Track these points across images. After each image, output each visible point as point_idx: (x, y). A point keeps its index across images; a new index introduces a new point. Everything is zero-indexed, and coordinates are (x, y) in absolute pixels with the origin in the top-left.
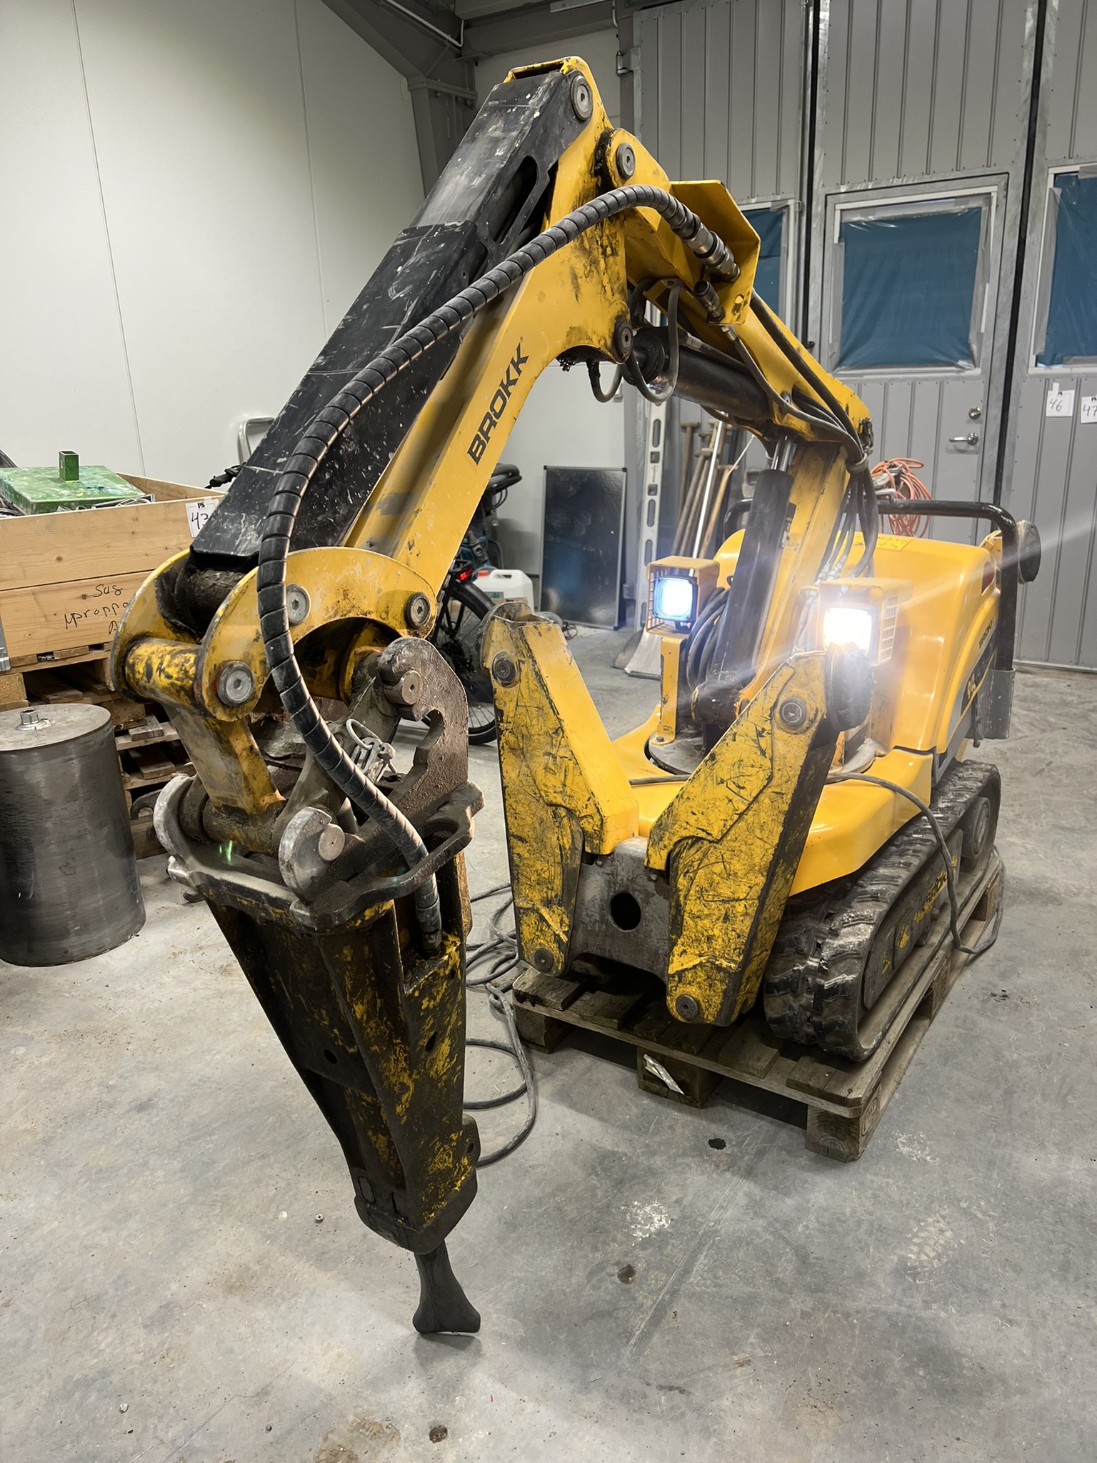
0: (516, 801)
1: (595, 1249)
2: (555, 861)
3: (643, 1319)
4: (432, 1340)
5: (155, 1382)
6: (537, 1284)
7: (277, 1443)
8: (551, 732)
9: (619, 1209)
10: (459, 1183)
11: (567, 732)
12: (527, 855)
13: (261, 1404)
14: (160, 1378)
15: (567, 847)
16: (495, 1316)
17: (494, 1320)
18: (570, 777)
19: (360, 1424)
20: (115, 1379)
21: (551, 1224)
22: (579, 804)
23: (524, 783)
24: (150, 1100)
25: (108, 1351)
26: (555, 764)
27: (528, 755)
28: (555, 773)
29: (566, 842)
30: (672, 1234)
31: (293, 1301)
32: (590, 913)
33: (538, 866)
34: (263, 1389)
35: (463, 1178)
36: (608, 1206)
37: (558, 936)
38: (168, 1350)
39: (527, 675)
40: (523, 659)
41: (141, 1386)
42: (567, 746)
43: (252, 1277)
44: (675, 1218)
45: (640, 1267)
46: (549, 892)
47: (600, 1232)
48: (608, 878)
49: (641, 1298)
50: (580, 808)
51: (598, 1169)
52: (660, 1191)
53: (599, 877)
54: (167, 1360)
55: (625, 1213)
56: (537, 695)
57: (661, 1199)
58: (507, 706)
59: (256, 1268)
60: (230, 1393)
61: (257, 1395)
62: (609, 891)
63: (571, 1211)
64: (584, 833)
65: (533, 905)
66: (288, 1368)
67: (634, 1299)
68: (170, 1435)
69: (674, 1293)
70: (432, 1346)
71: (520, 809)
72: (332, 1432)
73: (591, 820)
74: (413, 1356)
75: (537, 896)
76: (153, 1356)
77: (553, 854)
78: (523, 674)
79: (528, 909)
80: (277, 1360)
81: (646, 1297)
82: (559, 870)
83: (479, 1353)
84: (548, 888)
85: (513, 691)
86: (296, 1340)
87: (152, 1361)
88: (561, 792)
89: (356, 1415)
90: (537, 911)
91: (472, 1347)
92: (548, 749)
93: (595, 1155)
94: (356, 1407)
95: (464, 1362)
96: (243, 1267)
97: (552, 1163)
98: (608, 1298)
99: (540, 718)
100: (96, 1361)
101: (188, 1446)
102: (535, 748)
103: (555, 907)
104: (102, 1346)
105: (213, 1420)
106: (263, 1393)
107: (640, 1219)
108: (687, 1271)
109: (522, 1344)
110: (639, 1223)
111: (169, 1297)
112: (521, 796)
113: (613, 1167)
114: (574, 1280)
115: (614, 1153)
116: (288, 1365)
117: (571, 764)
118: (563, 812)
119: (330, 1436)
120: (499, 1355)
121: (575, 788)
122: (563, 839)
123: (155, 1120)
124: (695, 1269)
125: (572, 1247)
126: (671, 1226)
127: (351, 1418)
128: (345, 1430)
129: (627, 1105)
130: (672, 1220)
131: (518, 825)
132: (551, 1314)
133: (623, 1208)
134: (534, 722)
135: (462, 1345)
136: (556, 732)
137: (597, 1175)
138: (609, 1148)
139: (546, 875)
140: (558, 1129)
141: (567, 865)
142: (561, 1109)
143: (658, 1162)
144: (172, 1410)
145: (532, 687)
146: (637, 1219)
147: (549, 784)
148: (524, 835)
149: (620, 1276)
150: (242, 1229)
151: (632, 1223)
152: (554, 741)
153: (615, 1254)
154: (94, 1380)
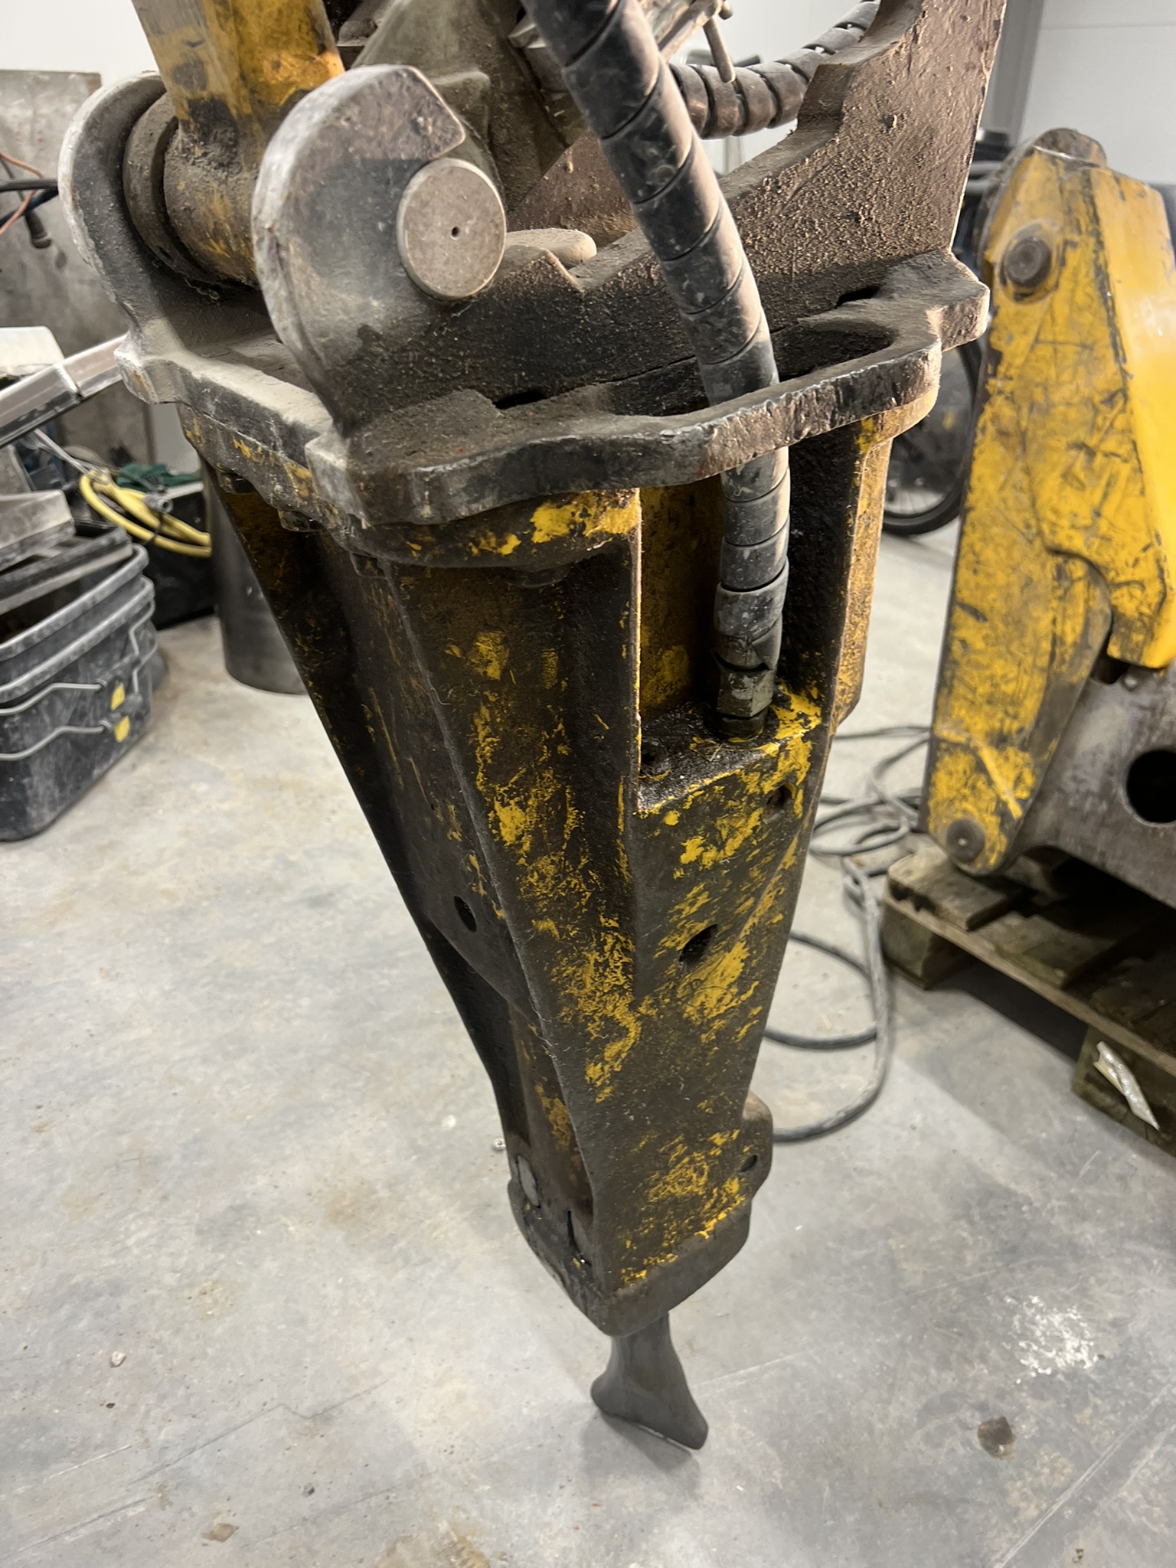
0: (984, 539)
1: (944, 1363)
2: (1034, 665)
3: (1012, 1542)
4: (618, 1429)
5: (177, 1331)
6: (824, 1392)
7: (314, 1523)
8: (1097, 399)
9: (1002, 1300)
10: (711, 1225)
11: (1135, 402)
12: (979, 645)
13: (313, 1436)
14: (187, 1326)
15: (1070, 639)
16: (736, 1426)
17: (734, 1435)
18: (1115, 498)
19: (455, 1544)
20: (126, 1302)
21: (870, 1284)
22: (1119, 559)
23: (1011, 503)
24: (331, 894)
25: (135, 1251)
26: (1089, 467)
27: (1033, 448)
28: (1082, 487)
29: (1068, 628)
30: (1097, 1387)
31: (418, 1270)
32: (1080, 774)
33: (999, 668)
34: (325, 1410)
35: (722, 1216)
36: (983, 1288)
37: (1005, 804)
38: (216, 1282)
39: (1075, 273)
40: (1076, 238)
41: (157, 1331)
42: (1128, 431)
43: (373, 1208)
44: (1107, 1354)
45: (1024, 1429)
46: (1008, 722)
47: (960, 1334)
48: (1139, 714)
49: (1015, 1495)
50: (1120, 564)
51: (976, 1213)
52: (1083, 1292)
53: (1119, 711)
54: (208, 1300)
55: (1012, 1311)
56: (1087, 318)
57: (1086, 1309)
58: (1014, 343)
59: (384, 1193)
60: (276, 1396)
61: (314, 1417)
62: (1134, 742)
63: (913, 1272)
64: (1115, 619)
65: (969, 740)
66: (376, 1387)
67: (1004, 1493)
68: (162, 1437)
69: (1084, 1509)
70: (613, 1441)
71: (988, 554)
72: (405, 1540)
73: (1137, 592)
74: (577, 1447)
75: (980, 725)
76: (191, 1286)
77: (1035, 651)
78: (1067, 272)
79: (956, 745)
80: (363, 1366)
81: (1025, 1498)
82: (1039, 681)
83: (691, 1489)
84: (1006, 713)
85: (1035, 310)
86: (402, 1341)
87: (186, 1293)
88: (1086, 528)
89: (454, 1526)
90: (974, 752)
91: (683, 1473)
92: (1081, 435)
93: (972, 1185)
94: (458, 1508)
95: (660, 1496)
96: (365, 1186)
97: (894, 1176)
98: (953, 1471)
99: (1082, 369)
100: (113, 1262)
101: (181, 1469)
102: (1052, 433)
103: (1011, 751)
104: (131, 1241)
105: (232, 1436)
106: (323, 1416)
107: (1038, 1333)
108: (1116, 1472)
109: (773, 1502)
110: (1037, 1342)
111: (248, 1196)
112: (996, 530)
113: (1003, 1218)
114: (893, 1411)
115: (1009, 1193)
116: (378, 1381)
117: (1125, 470)
118: (1078, 569)
119: (401, 1548)
120: (726, 1509)
121: (1121, 522)
122: (1064, 622)
123: (329, 923)
124: (1134, 1473)
125: (902, 1344)
126: (1097, 1369)
127: (443, 1526)
128: (427, 1545)
129: (1045, 1115)
130: (1101, 1357)
131: (978, 586)
132: (838, 1462)
133: (1009, 1300)
134: (1066, 377)
135: (665, 1465)
136: (1110, 400)
137: (971, 1222)
138: (1002, 1180)
139: (1009, 688)
140: (917, 1118)
141: (1058, 675)
142: (928, 1088)
143: (1089, 1234)
144: (181, 1392)
145: (1080, 298)
146: (1033, 1332)
147: (1065, 509)
148: (984, 606)
149: (982, 1435)
150: (384, 1124)
151: (1022, 1336)
152: (1100, 420)
153: (980, 1387)
154: (99, 1295)
